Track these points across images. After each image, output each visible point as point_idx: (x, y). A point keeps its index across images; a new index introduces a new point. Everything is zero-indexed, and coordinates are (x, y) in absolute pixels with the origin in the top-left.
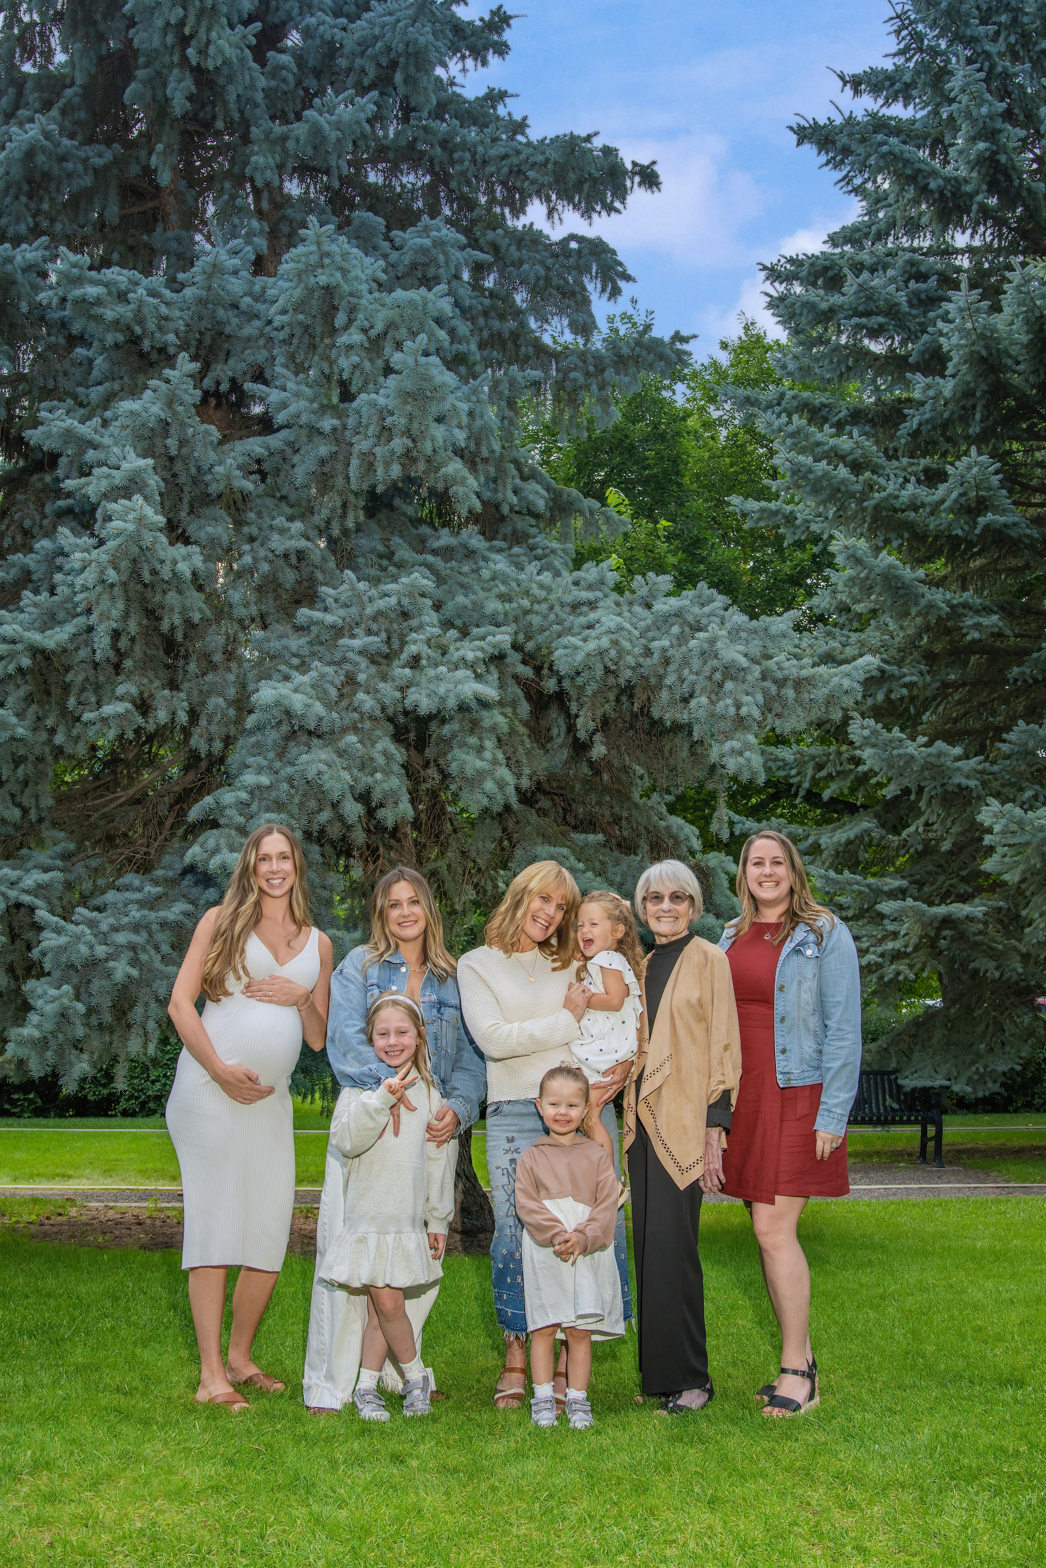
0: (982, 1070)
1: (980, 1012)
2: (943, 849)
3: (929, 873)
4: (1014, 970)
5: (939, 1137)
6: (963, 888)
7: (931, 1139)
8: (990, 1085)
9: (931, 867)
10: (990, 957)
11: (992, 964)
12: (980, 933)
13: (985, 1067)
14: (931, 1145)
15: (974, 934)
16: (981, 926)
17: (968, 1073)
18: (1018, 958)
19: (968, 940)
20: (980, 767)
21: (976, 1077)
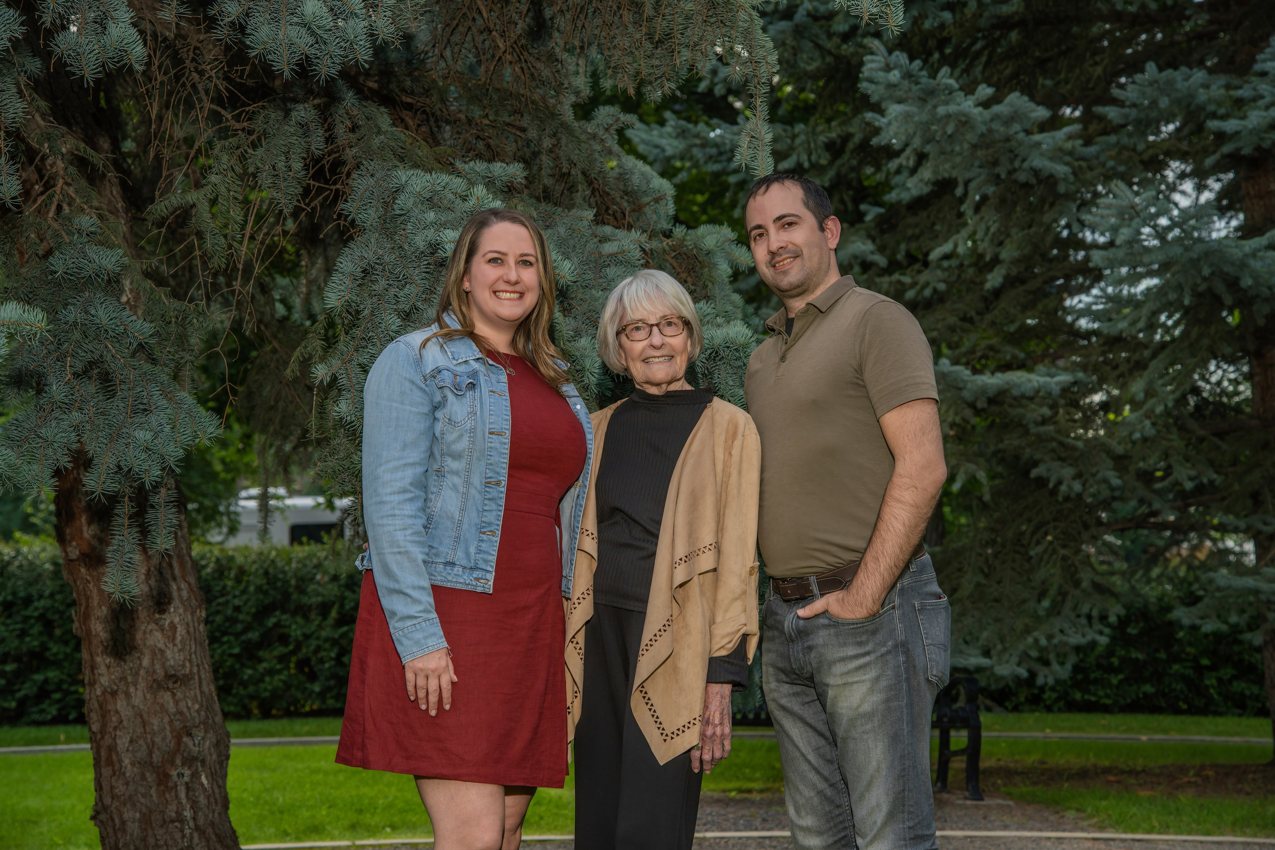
0: (1043, 642)
1: (1040, 549)
2: (988, 286)
3: (952, 329)
4: (1105, 481)
5: (973, 750)
6: (1009, 352)
7: (957, 753)
8: (1056, 667)
9: (952, 320)
10: (1062, 459)
11: (1068, 472)
12: (1044, 421)
13: (1050, 637)
14: (958, 764)
15: (1037, 424)
16: (1046, 411)
17: (1021, 647)
18: (1110, 463)
19: (1027, 432)
20: (1069, 145)
21: (1034, 654)
